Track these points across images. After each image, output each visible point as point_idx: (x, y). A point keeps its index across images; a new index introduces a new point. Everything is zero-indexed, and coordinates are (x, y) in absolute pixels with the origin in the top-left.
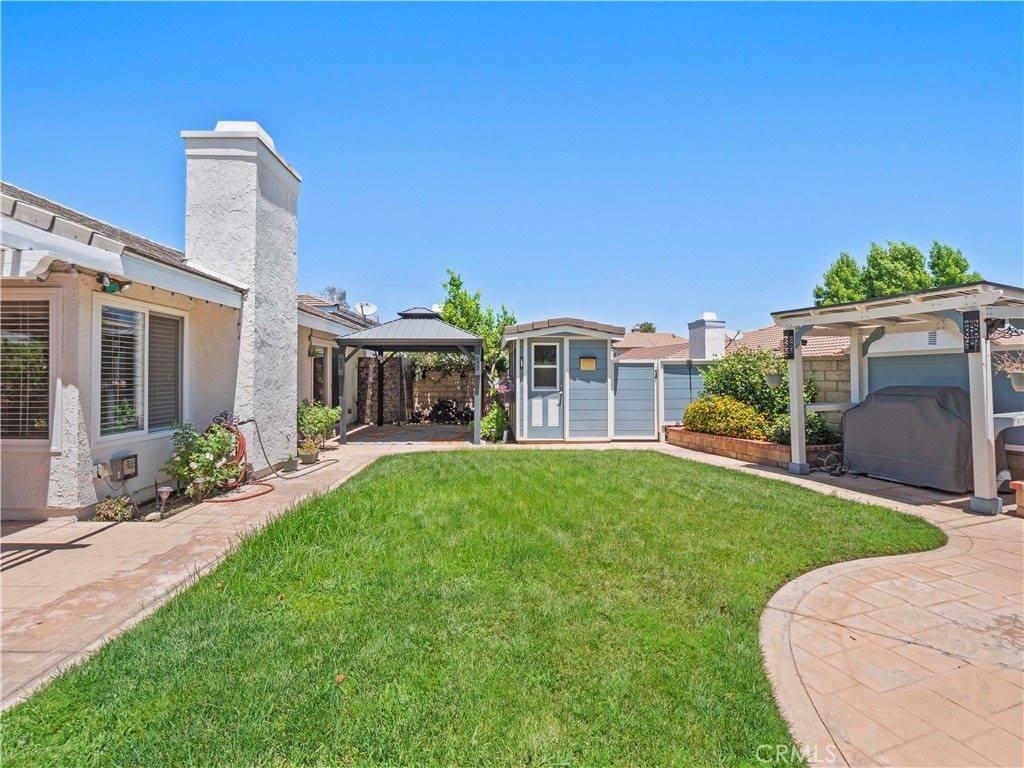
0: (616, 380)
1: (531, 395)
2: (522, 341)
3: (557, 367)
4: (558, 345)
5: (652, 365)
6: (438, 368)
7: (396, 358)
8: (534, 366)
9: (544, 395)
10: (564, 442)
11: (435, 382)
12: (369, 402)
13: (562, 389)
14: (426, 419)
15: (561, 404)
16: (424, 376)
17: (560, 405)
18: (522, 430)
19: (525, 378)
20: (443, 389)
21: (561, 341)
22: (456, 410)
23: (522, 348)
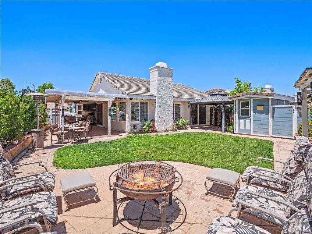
0: (273, 114)
1: (240, 118)
2: (236, 101)
3: (249, 109)
4: (249, 101)
5: (292, 107)
8: (241, 109)
9: (244, 118)
10: (251, 135)
12: (213, 119)
13: (251, 117)
17: (250, 122)
18: (236, 129)
19: (237, 113)
21: (250, 100)
23: (236, 103)
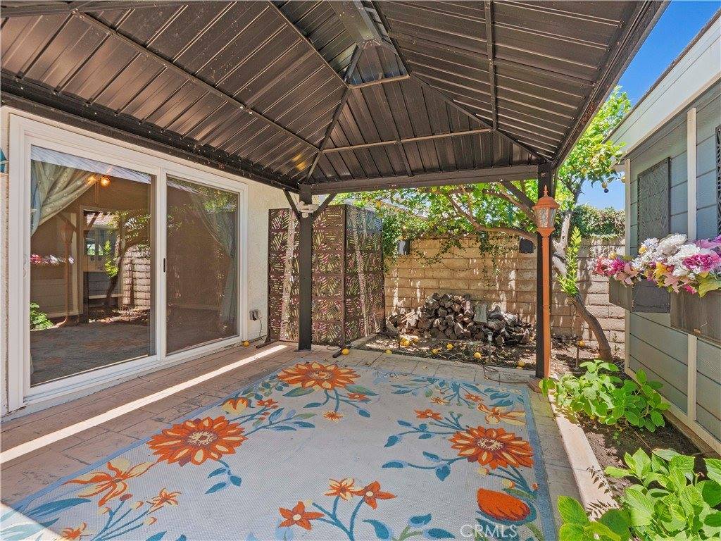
6: (433, 233)
7: (336, 208)
11: (429, 261)
12: (286, 298)
14: (410, 332)
16: (408, 249)
20: (445, 274)
22: (471, 318)
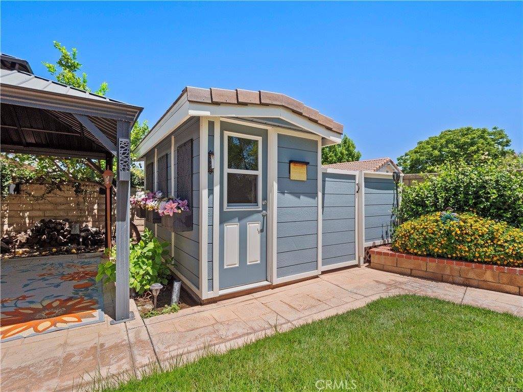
0: (324, 195)
1: (225, 218)
3: (259, 173)
4: (259, 139)
5: (353, 177)
6: (40, 180)
8: (227, 170)
9: (242, 216)
11: (36, 198)
13: (266, 207)
15: (264, 230)
16: (18, 190)
17: (262, 231)
18: (211, 280)
19: (217, 189)
20: (50, 207)
21: (265, 134)
22: (69, 232)
23: (210, 135)
